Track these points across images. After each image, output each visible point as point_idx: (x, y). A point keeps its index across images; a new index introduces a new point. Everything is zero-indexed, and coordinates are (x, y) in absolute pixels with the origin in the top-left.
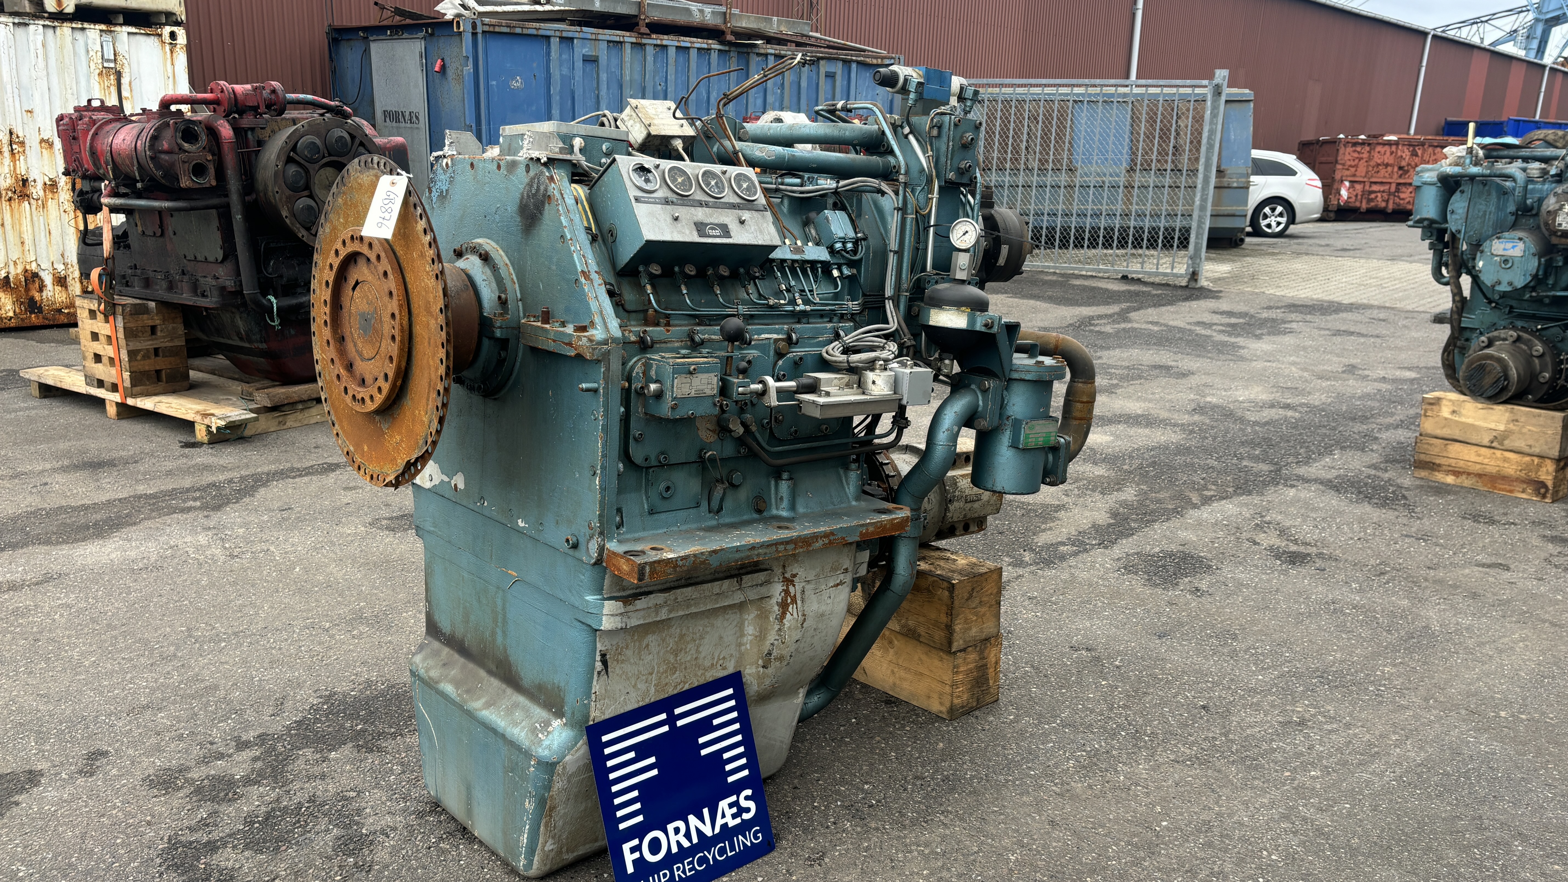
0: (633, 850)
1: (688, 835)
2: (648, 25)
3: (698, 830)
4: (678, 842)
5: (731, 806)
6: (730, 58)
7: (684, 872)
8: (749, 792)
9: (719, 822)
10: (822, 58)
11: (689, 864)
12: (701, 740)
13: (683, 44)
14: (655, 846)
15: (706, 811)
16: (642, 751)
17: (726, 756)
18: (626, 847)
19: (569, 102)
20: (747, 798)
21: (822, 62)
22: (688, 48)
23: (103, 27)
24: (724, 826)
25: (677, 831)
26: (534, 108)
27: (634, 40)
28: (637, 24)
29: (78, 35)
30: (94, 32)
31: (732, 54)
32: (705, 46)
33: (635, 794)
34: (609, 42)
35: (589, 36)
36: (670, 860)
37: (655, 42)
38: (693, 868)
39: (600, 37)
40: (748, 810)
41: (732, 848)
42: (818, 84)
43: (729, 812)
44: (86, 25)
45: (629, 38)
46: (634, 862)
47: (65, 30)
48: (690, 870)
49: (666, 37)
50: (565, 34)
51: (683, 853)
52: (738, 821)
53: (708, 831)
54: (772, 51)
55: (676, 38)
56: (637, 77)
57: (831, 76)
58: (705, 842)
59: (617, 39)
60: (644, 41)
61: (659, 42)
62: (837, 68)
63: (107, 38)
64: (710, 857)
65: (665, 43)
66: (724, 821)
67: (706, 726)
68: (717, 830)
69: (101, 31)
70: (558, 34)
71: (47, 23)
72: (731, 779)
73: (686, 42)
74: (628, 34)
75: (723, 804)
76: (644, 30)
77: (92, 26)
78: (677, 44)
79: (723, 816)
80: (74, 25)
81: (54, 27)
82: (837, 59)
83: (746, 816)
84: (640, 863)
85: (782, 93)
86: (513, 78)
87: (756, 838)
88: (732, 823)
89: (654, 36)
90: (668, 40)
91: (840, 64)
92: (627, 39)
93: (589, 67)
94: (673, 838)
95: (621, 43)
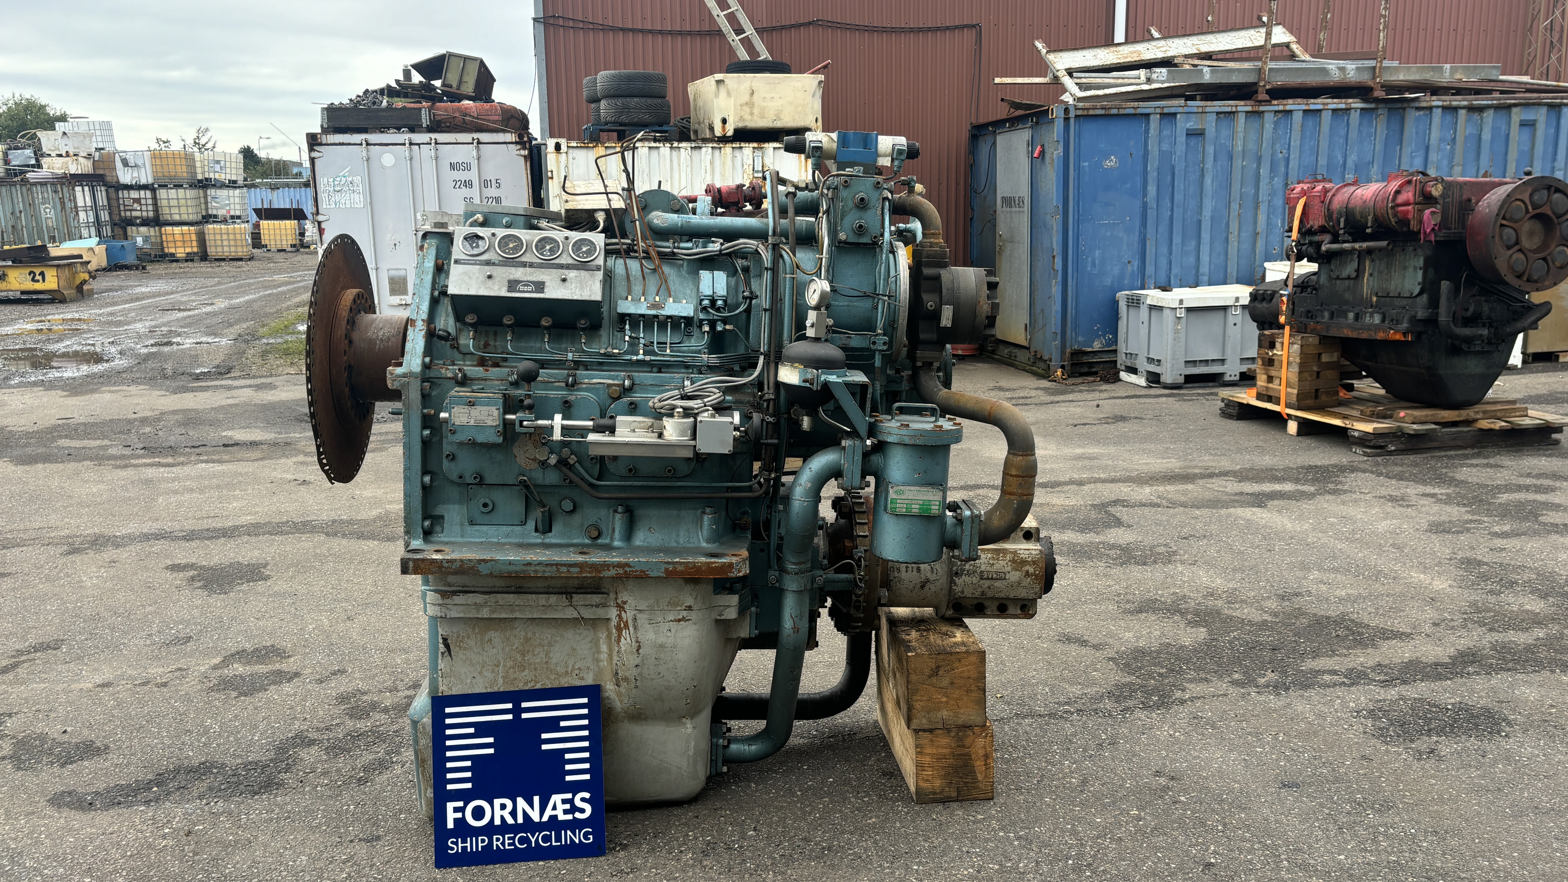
0: (456, 810)
1: (513, 813)
2: (1268, 92)
3: (525, 812)
4: (502, 817)
5: (564, 801)
6: (1378, 116)
7: (503, 844)
8: (587, 795)
9: (549, 812)
10: (1515, 105)
11: (509, 839)
12: (544, 736)
13: (1312, 107)
14: (478, 813)
15: (536, 799)
16: (481, 730)
17: (568, 756)
18: (450, 806)
19: (1169, 178)
20: (583, 800)
21: (1515, 110)
22: (1320, 111)
23: (755, 145)
24: (553, 818)
25: (503, 807)
26: (1128, 186)
27: (1249, 109)
28: (1256, 92)
29: (737, 153)
30: (748, 148)
31: (1380, 112)
32: (1343, 106)
33: (468, 763)
34: (1218, 113)
35: (1195, 110)
36: (490, 829)
37: (1276, 108)
38: (513, 844)
39: (1208, 109)
40: (582, 811)
41: (558, 839)
42: (1508, 136)
43: (561, 807)
44: (743, 145)
45: (1243, 106)
46: (456, 821)
47: (728, 149)
48: (509, 845)
49: (1290, 101)
50: (1166, 111)
51: (504, 828)
52: (569, 817)
53: (535, 816)
54: (1440, 103)
55: (1305, 101)
56: (1252, 146)
57: (1529, 125)
58: (529, 825)
59: (1229, 109)
60: (1262, 108)
61: (1281, 108)
62: (1541, 115)
63: (758, 153)
64: (533, 840)
65: (1288, 108)
66: (554, 813)
67: (553, 724)
68: (545, 818)
69: (754, 148)
70: (1158, 111)
71: (715, 145)
72: (568, 778)
73: (1316, 104)
74: (1242, 103)
75: (556, 798)
76: (1263, 96)
77: (747, 145)
78: (1304, 107)
79: (554, 808)
80: (734, 145)
81: (720, 148)
82: (1539, 104)
83: (578, 815)
84: (460, 823)
85: (1452, 151)
86: (1107, 158)
87: (586, 838)
88: (562, 817)
89: (1275, 102)
90: (1290, 104)
91: (1544, 110)
92: (1239, 109)
93: (1193, 141)
94: (498, 813)
95: (1233, 113)
